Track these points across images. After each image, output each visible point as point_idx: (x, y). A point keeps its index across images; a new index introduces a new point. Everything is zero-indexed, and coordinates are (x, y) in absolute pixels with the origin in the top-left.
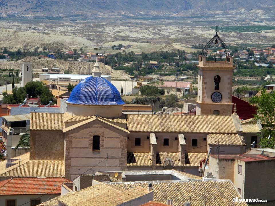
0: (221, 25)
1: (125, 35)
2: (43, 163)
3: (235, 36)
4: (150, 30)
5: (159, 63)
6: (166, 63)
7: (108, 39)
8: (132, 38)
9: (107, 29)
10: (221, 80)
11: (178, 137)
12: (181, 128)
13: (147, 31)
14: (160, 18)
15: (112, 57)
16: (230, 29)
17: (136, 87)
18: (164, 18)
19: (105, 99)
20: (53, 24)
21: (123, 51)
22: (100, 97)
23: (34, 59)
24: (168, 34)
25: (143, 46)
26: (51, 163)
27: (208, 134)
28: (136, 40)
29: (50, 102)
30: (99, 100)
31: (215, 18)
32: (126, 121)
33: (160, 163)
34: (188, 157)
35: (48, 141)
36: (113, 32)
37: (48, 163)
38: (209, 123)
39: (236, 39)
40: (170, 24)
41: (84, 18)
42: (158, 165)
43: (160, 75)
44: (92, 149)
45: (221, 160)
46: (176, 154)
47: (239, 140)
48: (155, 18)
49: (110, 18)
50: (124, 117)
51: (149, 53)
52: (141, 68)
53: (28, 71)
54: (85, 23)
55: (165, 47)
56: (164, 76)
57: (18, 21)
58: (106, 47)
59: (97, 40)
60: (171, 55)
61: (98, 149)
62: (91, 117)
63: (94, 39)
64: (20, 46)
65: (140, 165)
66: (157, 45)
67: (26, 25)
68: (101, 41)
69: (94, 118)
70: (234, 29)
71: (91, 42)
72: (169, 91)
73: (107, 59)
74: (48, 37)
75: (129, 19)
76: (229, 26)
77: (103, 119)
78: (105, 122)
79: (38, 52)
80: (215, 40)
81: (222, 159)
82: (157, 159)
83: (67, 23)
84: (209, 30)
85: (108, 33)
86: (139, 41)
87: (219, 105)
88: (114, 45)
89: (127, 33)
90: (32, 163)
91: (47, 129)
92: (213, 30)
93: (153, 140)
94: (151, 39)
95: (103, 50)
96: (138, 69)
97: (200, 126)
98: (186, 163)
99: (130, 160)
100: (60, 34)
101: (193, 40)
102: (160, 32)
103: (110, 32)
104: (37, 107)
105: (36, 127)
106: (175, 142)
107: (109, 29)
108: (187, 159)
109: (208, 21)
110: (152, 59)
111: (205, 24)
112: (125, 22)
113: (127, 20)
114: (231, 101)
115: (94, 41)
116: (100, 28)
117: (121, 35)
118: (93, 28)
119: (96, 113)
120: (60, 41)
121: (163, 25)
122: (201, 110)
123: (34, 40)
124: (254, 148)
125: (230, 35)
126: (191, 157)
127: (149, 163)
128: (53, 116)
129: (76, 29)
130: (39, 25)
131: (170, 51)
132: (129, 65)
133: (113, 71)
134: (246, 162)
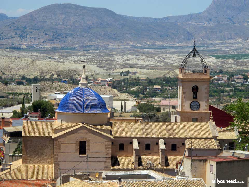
0: (220, 53)
1: (133, 63)
2: (34, 167)
3: (233, 63)
4: (155, 58)
5: (162, 87)
6: (169, 88)
7: (117, 67)
8: (139, 66)
9: (117, 58)
10: (199, 90)
11: (159, 142)
12: (161, 134)
13: (153, 59)
14: (165, 48)
15: (119, 82)
16: (228, 57)
17: (135, 106)
18: (168, 48)
19: (91, 107)
20: (68, 54)
21: (130, 77)
22: (86, 106)
23: (47, 84)
24: (172, 62)
25: (148, 72)
26: (42, 167)
27: (186, 140)
28: (142, 67)
29: (49, 115)
30: (85, 109)
31: (215, 47)
32: (111, 127)
33: (142, 166)
34: (168, 161)
35: (38, 147)
36: (122, 60)
37: (39, 167)
38: (187, 129)
39: (233, 66)
40: (174, 53)
41: (96, 48)
42: (139, 168)
43: (163, 98)
44: (79, 153)
45: (194, 161)
46: (157, 158)
47: (214, 145)
48: (160, 48)
49: (119, 48)
50: (109, 124)
51: (153, 78)
52: (146, 91)
53: (37, 91)
54: (97, 53)
55: (168, 73)
56: (167, 98)
57: (36, 51)
58: (115, 73)
59: (107, 68)
60: (173, 80)
61: (85, 153)
62: (78, 124)
63: (104, 67)
64: (38, 73)
65: (123, 168)
66: (161, 71)
67: (44, 55)
68: (111, 69)
69: (81, 125)
70: (232, 57)
71: (101, 69)
72: (165, 109)
73: (115, 84)
74: (63, 65)
75: (137, 49)
76: (227, 54)
77: (89, 126)
78: (91, 128)
79: (53, 78)
80: (193, 53)
81: (195, 159)
82: (139, 162)
83: (81, 53)
84: (209, 58)
85: (117, 61)
86: (145, 68)
87: (197, 113)
88: (122, 72)
89: (135, 61)
90: (24, 167)
91: (38, 135)
92: (212, 58)
93: (135, 145)
94: (156, 66)
95: (112, 76)
96: (143, 93)
97: (179, 131)
98: (166, 166)
99: (114, 163)
100: (74, 62)
101: (194, 66)
102: (164, 60)
103: (119, 61)
104: (36, 120)
105: (28, 133)
106: (156, 147)
107: (118, 58)
108: (167, 162)
109: (208, 50)
110: (156, 84)
111: (205, 52)
112: (132, 51)
113: (135, 49)
114: (208, 109)
115: (105, 68)
116: (111, 57)
117: (130, 63)
118: (104, 57)
119: (83, 121)
120: (73, 68)
121: (168, 54)
122: (181, 118)
123: (50, 68)
124: (226, 150)
125: (228, 62)
126: (171, 161)
127: (132, 166)
128: (43, 123)
129: (88, 58)
130: (56, 55)
131: (173, 76)
132: (135, 89)
133: (119, 94)
134: (216, 162)
